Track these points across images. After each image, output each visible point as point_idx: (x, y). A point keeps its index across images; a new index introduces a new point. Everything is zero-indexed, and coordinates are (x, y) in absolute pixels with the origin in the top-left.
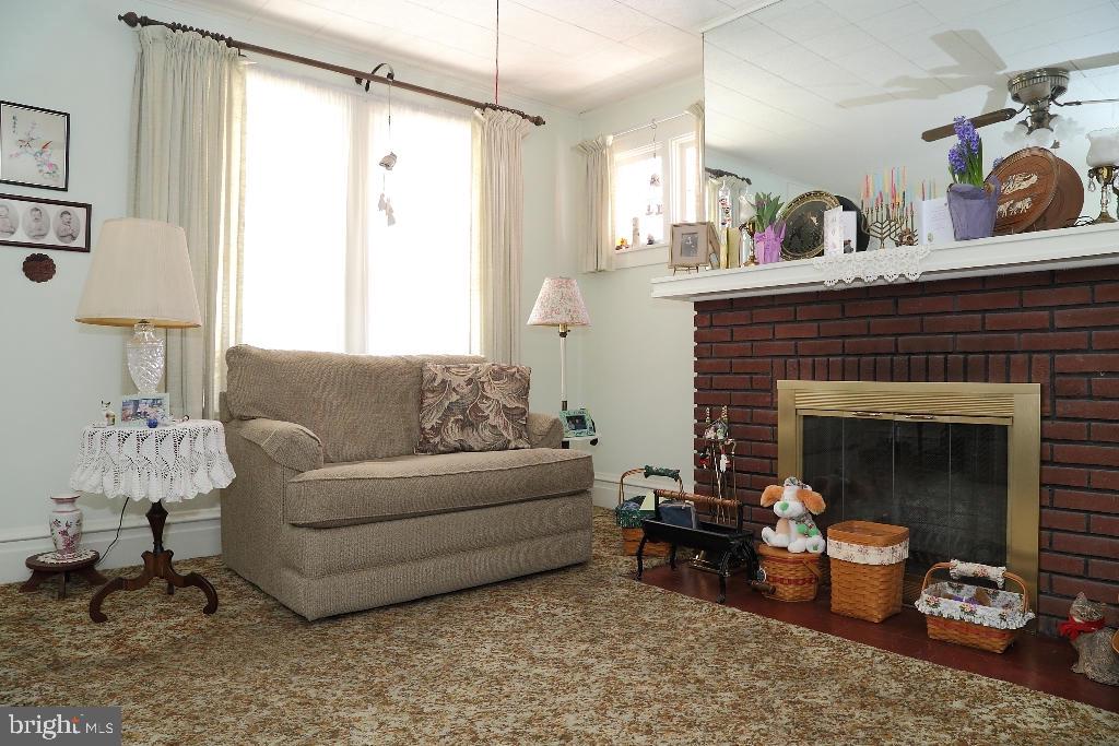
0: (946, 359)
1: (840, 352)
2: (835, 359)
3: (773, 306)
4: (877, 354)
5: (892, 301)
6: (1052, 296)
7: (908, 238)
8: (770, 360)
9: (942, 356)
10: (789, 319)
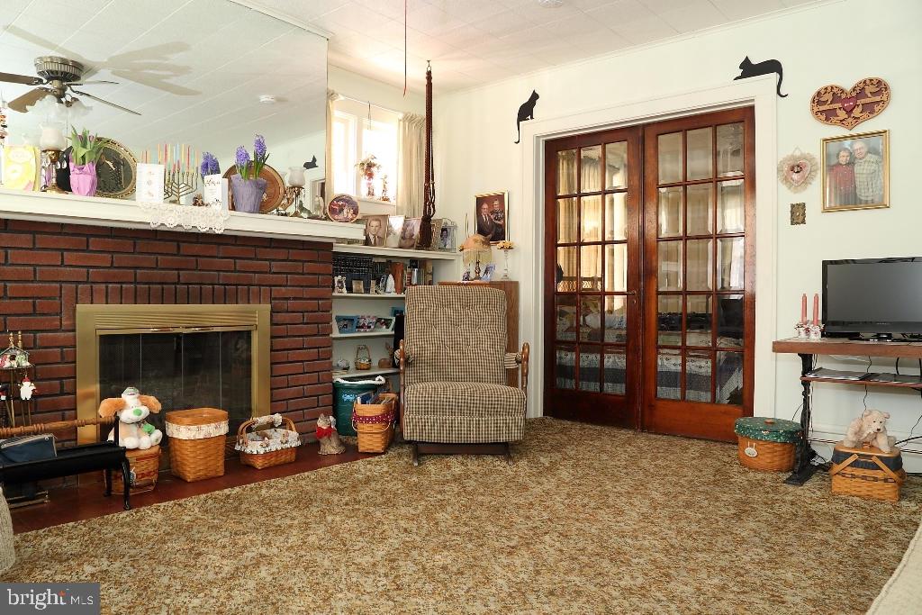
0: (213, 288)
1: (133, 280)
2: (128, 286)
3: (60, 234)
4: (162, 283)
5: (175, 244)
6: (270, 253)
7: (198, 202)
8: (58, 285)
9: (211, 287)
10: (81, 248)
